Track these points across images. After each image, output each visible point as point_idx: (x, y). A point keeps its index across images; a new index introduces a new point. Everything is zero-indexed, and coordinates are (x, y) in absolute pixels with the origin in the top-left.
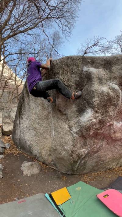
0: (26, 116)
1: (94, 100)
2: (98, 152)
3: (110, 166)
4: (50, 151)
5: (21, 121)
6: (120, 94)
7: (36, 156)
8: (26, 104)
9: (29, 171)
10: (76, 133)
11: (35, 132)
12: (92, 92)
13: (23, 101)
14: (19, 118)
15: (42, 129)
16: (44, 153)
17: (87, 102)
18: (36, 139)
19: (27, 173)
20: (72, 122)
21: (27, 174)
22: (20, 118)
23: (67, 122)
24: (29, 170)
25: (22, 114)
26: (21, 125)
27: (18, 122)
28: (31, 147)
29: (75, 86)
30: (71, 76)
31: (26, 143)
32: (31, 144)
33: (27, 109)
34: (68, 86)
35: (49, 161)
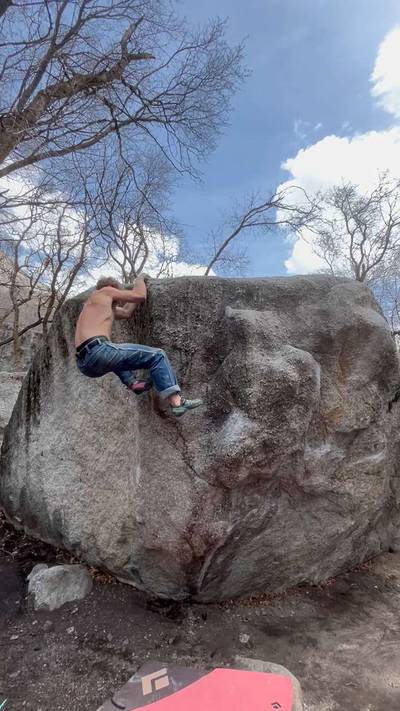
0: (52, 418)
1: (248, 390)
2: (265, 529)
3: (301, 574)
4: (123, 528)
5: (33, 430)
6: (315, 373)
7: (77, 545)
8: (57, 378)
9: (54, 595)
10: (203, 475)
11: (79, 469)
12: (244, 371)
13: (47, 367)
14: (28, 420)
15: (101, 460)
16: (103, 535)
17: (234, 395)
18: (82, 492)
19: (47, 601)
20: (193, 445)
21: (46, 605)
22: (31, 420)
23: (180, 443)
24: (53, 590)
25: (39, 410)
26: (33, 445)
27: (21, 432)
28: (62, 516)
29: (203, 352)
30: (195, 328)
31: (45, 505)
32: (63, 507)
33: (57, 394)
34: (186, 351)
35: (118, 562)
